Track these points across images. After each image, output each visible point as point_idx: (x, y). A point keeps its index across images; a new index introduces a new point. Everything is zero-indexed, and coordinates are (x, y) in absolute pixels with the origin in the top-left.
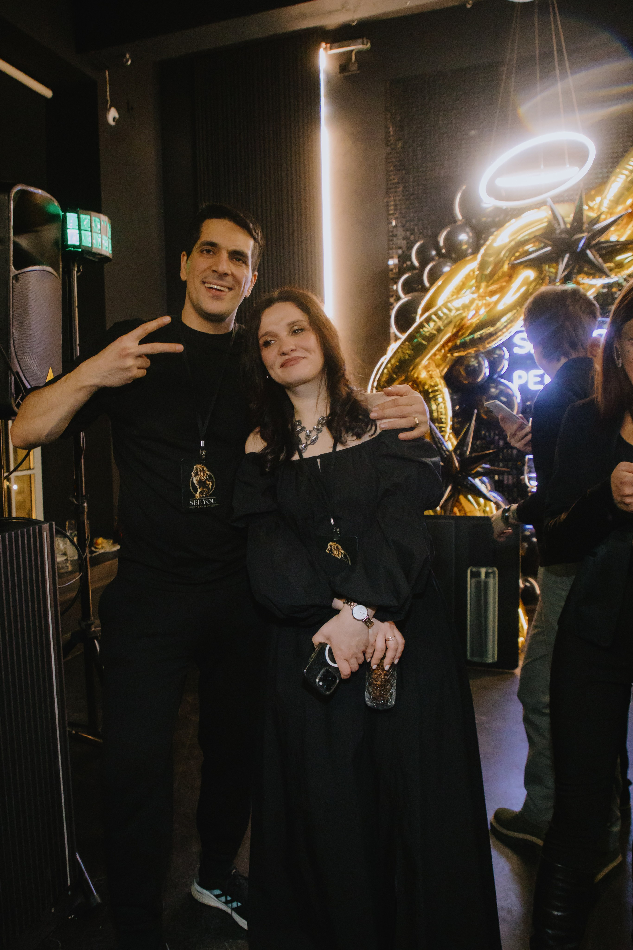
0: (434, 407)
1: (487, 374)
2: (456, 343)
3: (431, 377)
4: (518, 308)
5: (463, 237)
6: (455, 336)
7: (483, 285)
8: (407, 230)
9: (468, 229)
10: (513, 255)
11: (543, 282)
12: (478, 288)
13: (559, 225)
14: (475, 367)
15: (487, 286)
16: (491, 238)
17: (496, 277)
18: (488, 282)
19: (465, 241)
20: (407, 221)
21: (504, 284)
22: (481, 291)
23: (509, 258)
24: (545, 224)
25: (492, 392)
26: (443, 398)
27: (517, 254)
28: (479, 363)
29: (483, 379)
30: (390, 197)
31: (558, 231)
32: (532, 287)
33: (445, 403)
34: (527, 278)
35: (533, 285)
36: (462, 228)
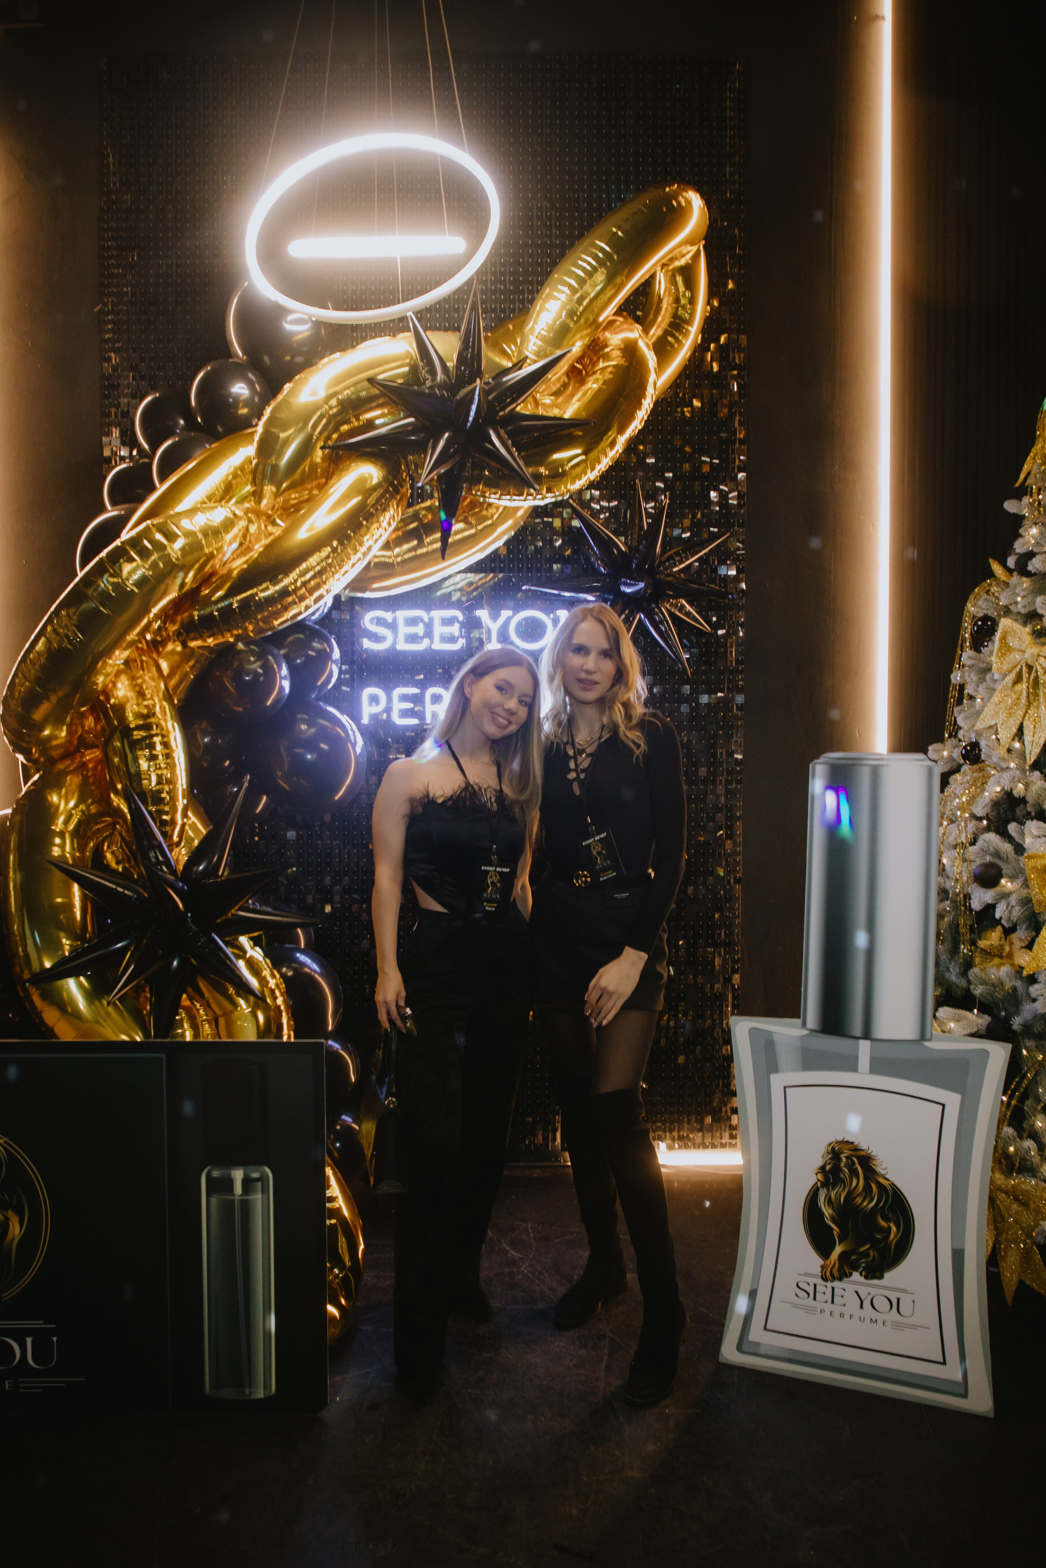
0: (144, 765)
1: (287, 690)
2: (192, 616)
3: (141, 694)
4: (335, 543)
5: (240, 389)
6: (189, 598)
7: (269, 489)
8: (143, 378)
9: (250, 375)
10: (336, 429)
11: (397, 491)
12: (257, 495)
13: (432, 372)
14: (256, 675)
15: (277, 495)
16: (287, 387)
17: (297, 475)
18: (278, 486)
19: (242, 398)
20: (143, 360)
21: (315, 492)
22: (264, 502)
23: (325, 434)
24: (407, 369)
25: (301, 731)
26: (166, 745)
27: (345, 428)
28: (267, 667)
29: (276, 701)
30: (105, 304)
31: (429, 383)
32: (371, 501)
33: (168, 756)
34: (362, 480)
35: (375, 496)
36: (239, 372)
